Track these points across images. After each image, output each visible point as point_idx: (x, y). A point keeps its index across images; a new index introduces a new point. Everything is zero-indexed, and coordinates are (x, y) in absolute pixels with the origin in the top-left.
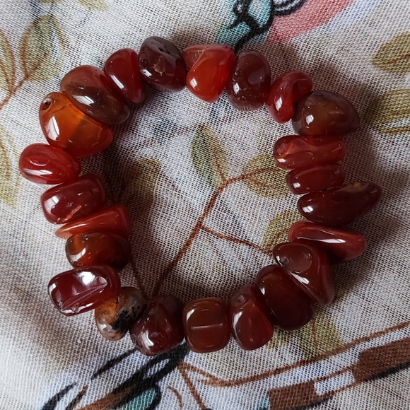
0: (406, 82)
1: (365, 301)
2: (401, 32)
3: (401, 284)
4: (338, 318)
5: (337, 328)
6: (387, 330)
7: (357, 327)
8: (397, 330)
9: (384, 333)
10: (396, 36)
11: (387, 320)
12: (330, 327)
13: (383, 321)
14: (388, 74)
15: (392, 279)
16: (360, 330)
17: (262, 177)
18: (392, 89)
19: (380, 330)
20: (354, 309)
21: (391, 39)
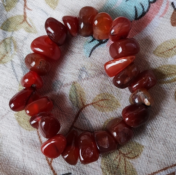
0: (168, 62)
1: (148, 158)
2: (166, 40)
3: (164, 150)
4: (137, 166)
5: (136, 170)
6: (159, 171)
7: (145, 170)
8: (164, 171)
9: (158, 172)
10: (164, 42)
11: (158, 166)
12: (133, 170)
13: (157, 167)
14: (160, 58)
15: (160, 147)
16: (147, 171)
17: (101, 103)
18: (163, 65)
19: (156, 171)
20: (144, 162)
21: (162, 43)
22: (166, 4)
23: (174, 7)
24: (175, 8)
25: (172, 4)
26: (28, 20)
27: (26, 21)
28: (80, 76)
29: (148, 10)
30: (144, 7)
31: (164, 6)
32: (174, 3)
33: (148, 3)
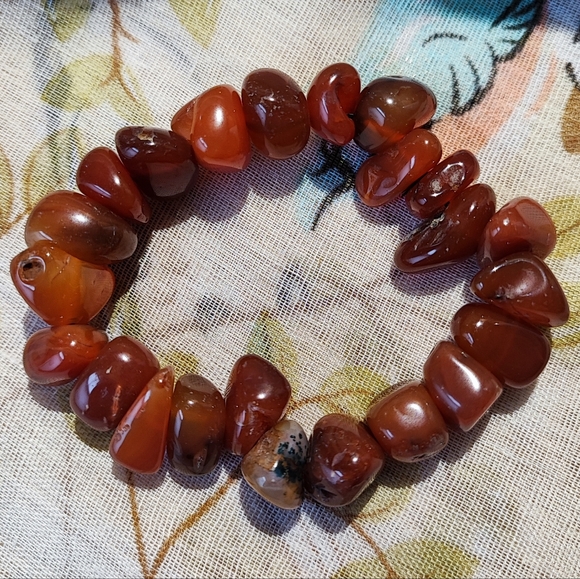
22: (548, 66)
23: (573, 77)
24: (577, 83)
25: (568, 66)
26: (125, 77)
27: (120, 80)
28: (283, 295)
29: (490, 85)
30: (479, 73)
31: (541, 71)
32: (573, 66)
33: (490, 60)
